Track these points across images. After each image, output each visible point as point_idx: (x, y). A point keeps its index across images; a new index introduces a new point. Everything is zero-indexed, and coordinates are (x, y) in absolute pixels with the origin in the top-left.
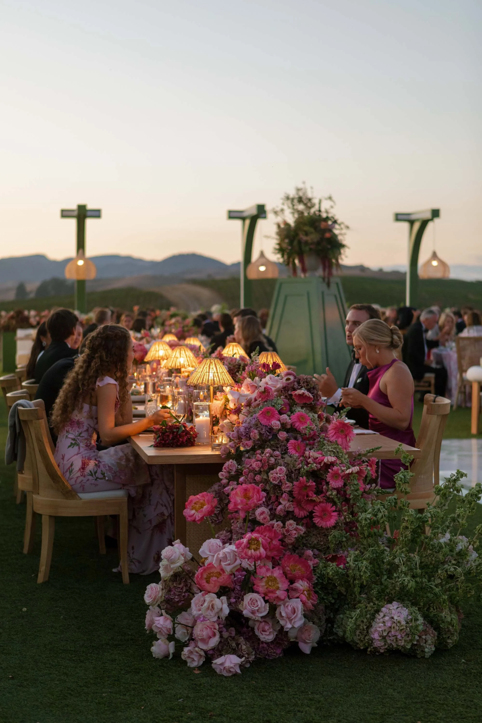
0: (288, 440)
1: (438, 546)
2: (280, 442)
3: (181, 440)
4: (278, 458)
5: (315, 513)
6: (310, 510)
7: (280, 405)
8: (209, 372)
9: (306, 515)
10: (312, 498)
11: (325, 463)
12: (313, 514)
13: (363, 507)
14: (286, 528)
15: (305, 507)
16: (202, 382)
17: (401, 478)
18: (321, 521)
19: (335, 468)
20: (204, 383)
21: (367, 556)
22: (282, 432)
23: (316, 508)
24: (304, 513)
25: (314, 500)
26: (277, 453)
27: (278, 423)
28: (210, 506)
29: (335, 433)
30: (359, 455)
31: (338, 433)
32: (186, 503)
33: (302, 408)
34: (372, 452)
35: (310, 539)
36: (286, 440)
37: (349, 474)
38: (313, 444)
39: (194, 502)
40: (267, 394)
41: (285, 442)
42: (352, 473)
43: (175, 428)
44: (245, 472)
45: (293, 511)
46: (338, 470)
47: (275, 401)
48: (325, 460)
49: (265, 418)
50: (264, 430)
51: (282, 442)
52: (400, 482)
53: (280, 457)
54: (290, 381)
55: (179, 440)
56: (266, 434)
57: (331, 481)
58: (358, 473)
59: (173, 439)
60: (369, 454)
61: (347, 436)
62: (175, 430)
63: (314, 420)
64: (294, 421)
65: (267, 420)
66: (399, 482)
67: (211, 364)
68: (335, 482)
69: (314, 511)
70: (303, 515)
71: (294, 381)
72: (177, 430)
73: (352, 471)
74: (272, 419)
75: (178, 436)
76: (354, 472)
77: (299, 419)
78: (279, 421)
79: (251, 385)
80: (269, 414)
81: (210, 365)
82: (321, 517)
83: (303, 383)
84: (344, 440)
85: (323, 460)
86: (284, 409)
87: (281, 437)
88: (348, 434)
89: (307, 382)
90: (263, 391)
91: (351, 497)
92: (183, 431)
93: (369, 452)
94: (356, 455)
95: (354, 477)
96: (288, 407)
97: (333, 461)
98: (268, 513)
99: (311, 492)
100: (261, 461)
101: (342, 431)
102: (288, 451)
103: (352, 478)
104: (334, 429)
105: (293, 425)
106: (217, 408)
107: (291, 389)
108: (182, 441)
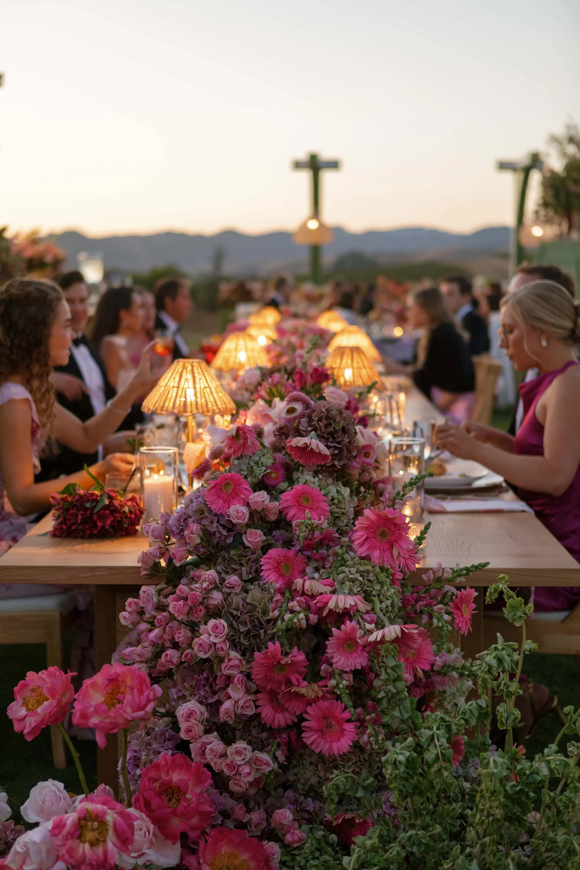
0: (265, 549)
1: (564, 846)
2: (249, 553)
3: (99, 524)
4: (233, 591)
5: (307, 720)
6: (298, 713)
7: (264, 468)
8: (178, 387)
9: (290, 723)
10: (297, 690)
11: (330, 610)
12: (303, 724)
13: (410, 717)
14: (228, 761)
15: (286, 705)
16: (163, 407)
17: (490, 667)
18: (319, 740)
19: (349, 625)
20: (165, 409)
21: (395, 853)
22: (253, 530)
23: (309, 709)
24: (285, 718)
25: (303, 695)
26: (233, 579)
27: (244, 510)
28: (55, 702)
29: (367, 538)
30: (438, 580)
31: (374, 537)
32: (16, 689)
33: (316, 474)
34: (467, 574)
35: (302, 772)
36: (262, 548)
37: (376, 643)
38: (323, 559)
39: (31, 687)
40: (241, 441)
41: (259, 552)
42: (383, 641)
43: (88, 501)
44: (160, 621)
45: (257, 716)
46: (354, 630)
47: (258, 458)
48: (331, 605)
49: (219, 497)
50: (215, 525)
51: (254, 553)
52: (487, 676)
53: (238, 590)
54: (293, 415)
55: (96, 525)
56: (220, 533)
57: (335, 655)
58: (396, 640)
59: (84, 522)
60: (458, 580)
61: (392, 547)
62: (88, 505)
63: (339, 502)
64: (284, 505)
65: (224, 501)
66: (483, 675)
67: (185, 371)
68: (347, 658)
69: (305, 716)
70: (283, 723)
71: (302, 416)
72: (94, 504)
73: (383, 636)
74: (234, 501)
75: (95, 517)
76: (387, 639)
77: (298, 501)
78: (248, 505)
79: (264, 413)
80: (230, 489)
81: (181, 373)
82: (321, 732)
83: (320, 420)
84: (388, 554)
85: (327, 603)
86: (274, 475)
87: (250, 542)
88: (395, 541)
89: (327, 417)
90: (234, 435)
91: (382, 695)
92: (106, 507)
93: (459, 576)
94: (429, 580)
95: (386, 651)
96: (282, 472)
97: (348, 606)
98: (202, 714)
99: (297, 675)
100: (186, 599)
101: (383, 534)
102: (261, 574)
103: (382, 652)
104: (366, 529)
105: (284, 514)
106: (190, 460)
107: (291, 432)
108: (103, 527)
